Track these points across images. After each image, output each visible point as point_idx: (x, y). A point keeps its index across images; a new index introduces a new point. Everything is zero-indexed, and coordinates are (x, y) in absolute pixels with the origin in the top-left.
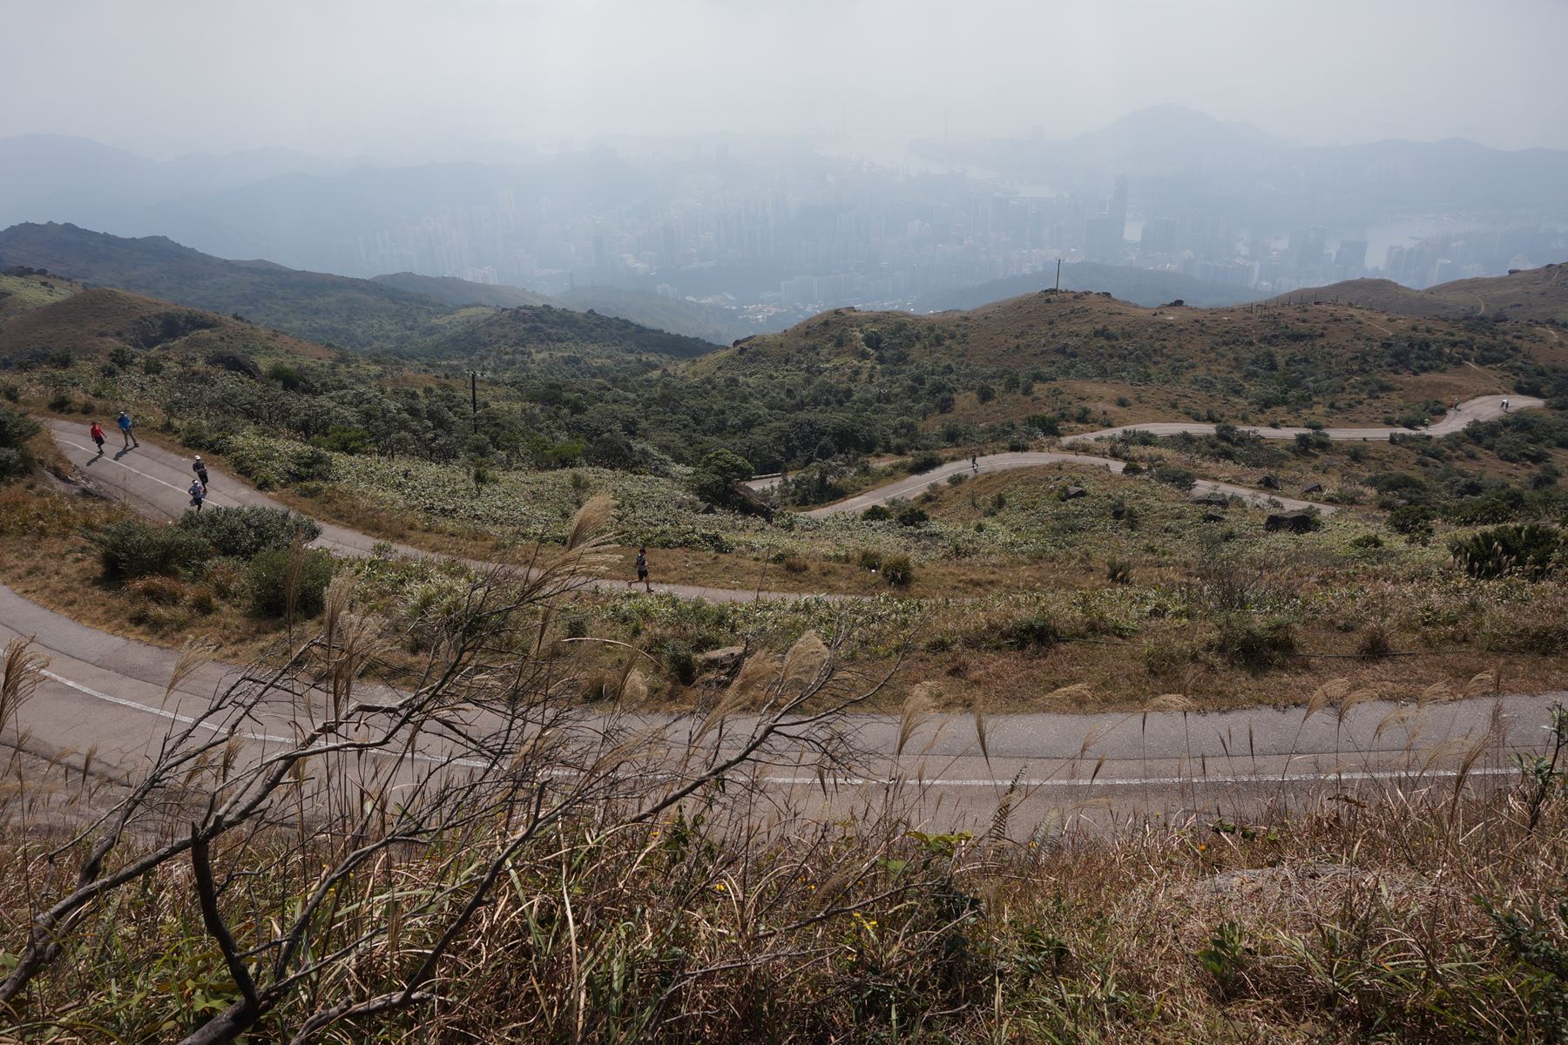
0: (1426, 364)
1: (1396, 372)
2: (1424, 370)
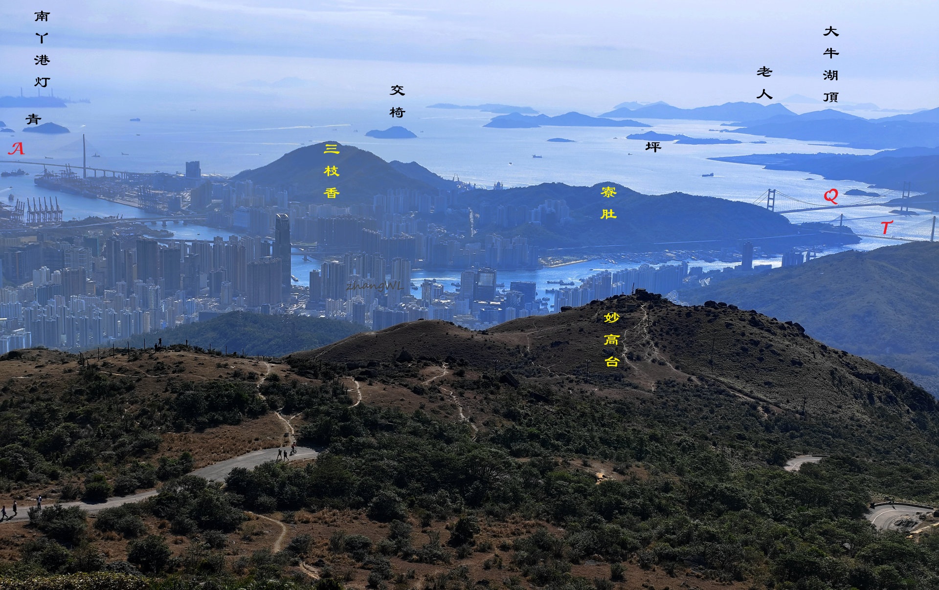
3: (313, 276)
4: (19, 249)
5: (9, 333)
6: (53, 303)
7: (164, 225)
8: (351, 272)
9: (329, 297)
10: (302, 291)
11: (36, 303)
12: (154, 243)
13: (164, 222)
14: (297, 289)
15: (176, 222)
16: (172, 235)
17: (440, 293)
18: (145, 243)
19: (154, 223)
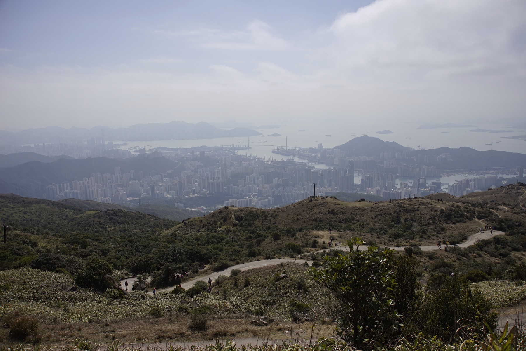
0: (458, 220)
1: (447, 223)
2: (458, 222)
3: (362, 180)
4: (269, 172)
5: (267, 198)
6: (279, 189)
7: (312, 164)
8: (374, 179)
9: (367, 187)
10: (358, 186)
11: (274, 189)
12: (310, 170)
13: (312, 163)
14: (356, 185)
15: (315, 163)
16: (314, 167)
17: (406, 186)
18: (307, 170)
19: (309, 164)
